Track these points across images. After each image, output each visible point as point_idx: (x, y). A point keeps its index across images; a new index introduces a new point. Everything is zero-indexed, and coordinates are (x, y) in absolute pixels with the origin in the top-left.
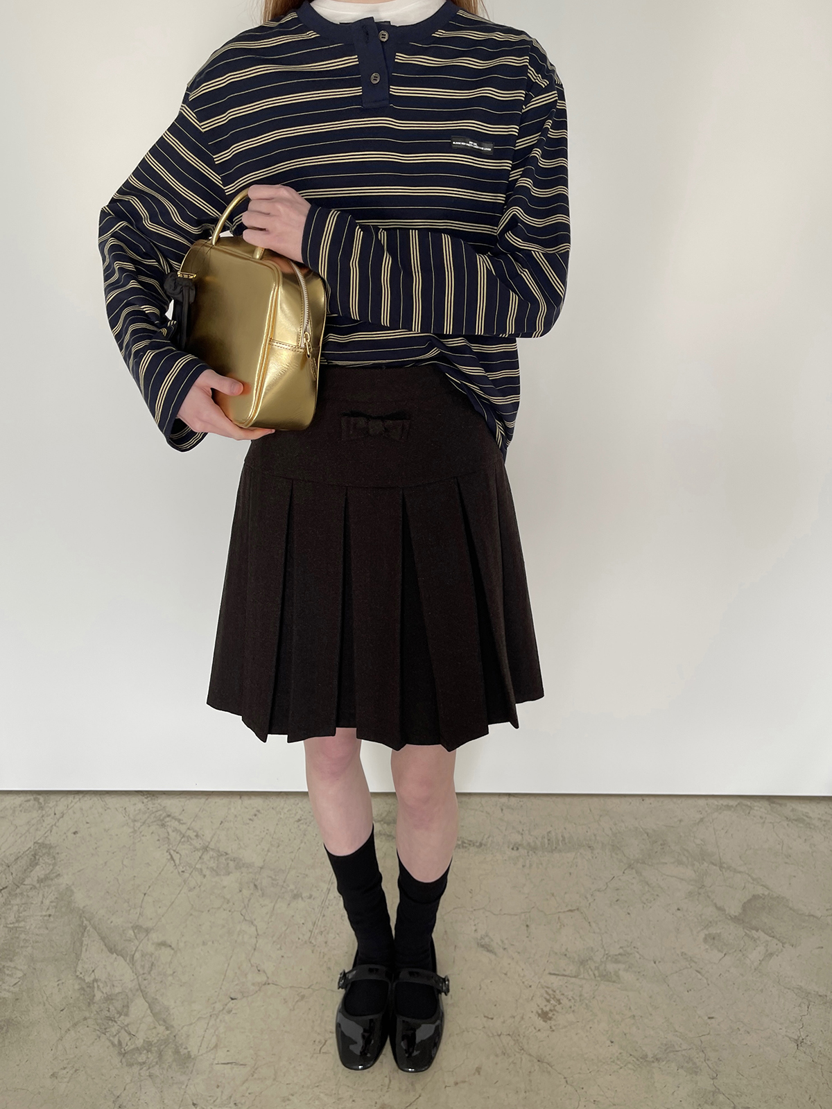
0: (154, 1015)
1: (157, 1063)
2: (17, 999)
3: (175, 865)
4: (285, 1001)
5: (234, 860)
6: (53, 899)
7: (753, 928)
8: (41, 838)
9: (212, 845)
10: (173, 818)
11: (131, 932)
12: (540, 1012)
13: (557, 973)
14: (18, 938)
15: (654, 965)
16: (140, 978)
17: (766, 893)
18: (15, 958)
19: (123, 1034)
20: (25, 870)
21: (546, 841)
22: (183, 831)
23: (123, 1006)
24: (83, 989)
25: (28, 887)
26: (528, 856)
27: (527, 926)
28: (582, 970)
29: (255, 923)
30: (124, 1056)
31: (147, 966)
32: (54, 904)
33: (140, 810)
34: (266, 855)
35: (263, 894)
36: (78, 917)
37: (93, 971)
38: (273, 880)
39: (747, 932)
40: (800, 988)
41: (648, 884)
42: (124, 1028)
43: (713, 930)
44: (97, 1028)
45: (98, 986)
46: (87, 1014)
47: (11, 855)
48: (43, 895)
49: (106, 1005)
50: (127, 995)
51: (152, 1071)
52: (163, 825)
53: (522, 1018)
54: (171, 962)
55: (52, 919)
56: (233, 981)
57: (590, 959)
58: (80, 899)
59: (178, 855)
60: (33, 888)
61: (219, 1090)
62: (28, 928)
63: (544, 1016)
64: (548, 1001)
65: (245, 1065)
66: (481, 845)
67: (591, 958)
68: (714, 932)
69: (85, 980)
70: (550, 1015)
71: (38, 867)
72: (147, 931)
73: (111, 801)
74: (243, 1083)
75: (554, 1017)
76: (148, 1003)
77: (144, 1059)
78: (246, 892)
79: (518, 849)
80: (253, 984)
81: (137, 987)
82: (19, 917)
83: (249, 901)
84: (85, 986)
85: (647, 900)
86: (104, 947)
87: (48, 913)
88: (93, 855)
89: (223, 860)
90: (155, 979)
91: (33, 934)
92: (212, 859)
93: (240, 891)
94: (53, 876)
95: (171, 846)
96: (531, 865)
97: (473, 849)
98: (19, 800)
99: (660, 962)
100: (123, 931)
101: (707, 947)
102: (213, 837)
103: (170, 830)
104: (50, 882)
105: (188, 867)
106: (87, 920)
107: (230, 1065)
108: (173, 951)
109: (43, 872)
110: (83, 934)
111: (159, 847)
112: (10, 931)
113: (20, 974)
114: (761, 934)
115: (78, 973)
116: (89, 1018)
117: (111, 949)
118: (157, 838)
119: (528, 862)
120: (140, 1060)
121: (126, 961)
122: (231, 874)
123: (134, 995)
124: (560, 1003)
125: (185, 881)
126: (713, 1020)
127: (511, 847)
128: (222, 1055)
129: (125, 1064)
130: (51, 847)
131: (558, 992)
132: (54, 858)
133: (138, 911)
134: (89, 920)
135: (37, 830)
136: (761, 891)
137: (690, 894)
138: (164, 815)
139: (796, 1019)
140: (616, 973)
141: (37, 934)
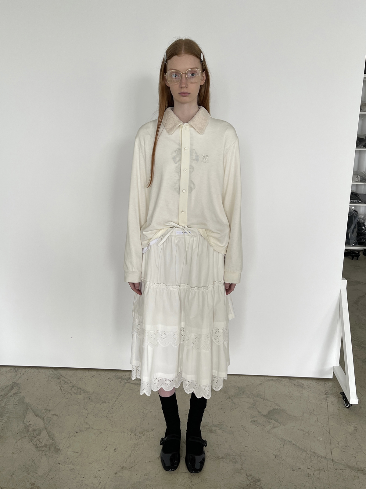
0: (49, 436)
1: (48, 451)
3: (62, 391)
4: (95, 434)
5: (83, 390)
7: (270, 419)
8: (15, 381)
9: (76, 385)
10: (63, 376)
11: (44, 411)
14: (5, 411)
15: (230, 428)
16: (45, 424)
17: (279, 408)
18: (3, 417)
19: (38, 441)
20: (9, 391)
22: (66, 381)
23: (39, 433)
29: (88, 410)
30: (37, 448)
31: (48, 421)
32: (18, 401)
33: (51, 373)
34: (95, 389)
35: (92, 401)
36: (26, 406)
37: (30, 422)
38: (97, 397)
39: (268, 420)
40: (282, 439)
41: (234, 403)
43: (255, 419)
44: (29, 439)
45: (31, 426)
47: (4, 386)
48: (14, 399)
49: (33, 432)
50: (40, 430)
51: (46, 453)
52: (59, 379)
54: (57, 420)
55: (17, 406)
56: (77, 427)
58: (27, 400)
59: (63, 388)
60: (11, 396)
61: (69, 459)
62: (8, 408)
65: (78, 453)
67: (207, 425)
69: (26, 424)
71: (13, 390)
73: (41, 370)
74: (77, 458)
76: (47, 432)
77: (44, 449)
78: (86, 400)
80: (84, 428)
81: (44, 427)
82: (5, 405)
83: (87, 403)
84: (26, 426)
85: (233, 408)
86: (34, 415)
87: (16, 404)
88: (33, 387)
89: (79, 390)
90: (50, 425)
92: (75, 390)
93: (84, 400)
95: (61, 385)
98: (8, 369)
99: (232, 427)
100: (41, 410)
101: (251, 424)
102: (76, 383)
103: (61, 380)
104: (17, 394)
105: (66, 392)
107: (73, 453)
108: (58, 417)
109: (15, 391)
110: (27, 411)
111: (57, 385)
113: (4, 422)
114: (273, 421)
115: (24, 422)
116: (26, 436)
117: (36, 415)
118: (56, 382)
120: (42, 450)
121: (41, 419)
122: (81, 395)
123: (43, 429)
125: (65, 396)
126: (247, 447)
128: (70, 450)
129: (37, 450)
130: (18, 384)
132: (19, 387)
133: (47, 404)
134: (30, 407)
135: (14, 378)
136: (277, 407)
137: (250, 407)
138: (60, 375)
139: (278, 448)
140: (215, 430)
141: (11, 410)
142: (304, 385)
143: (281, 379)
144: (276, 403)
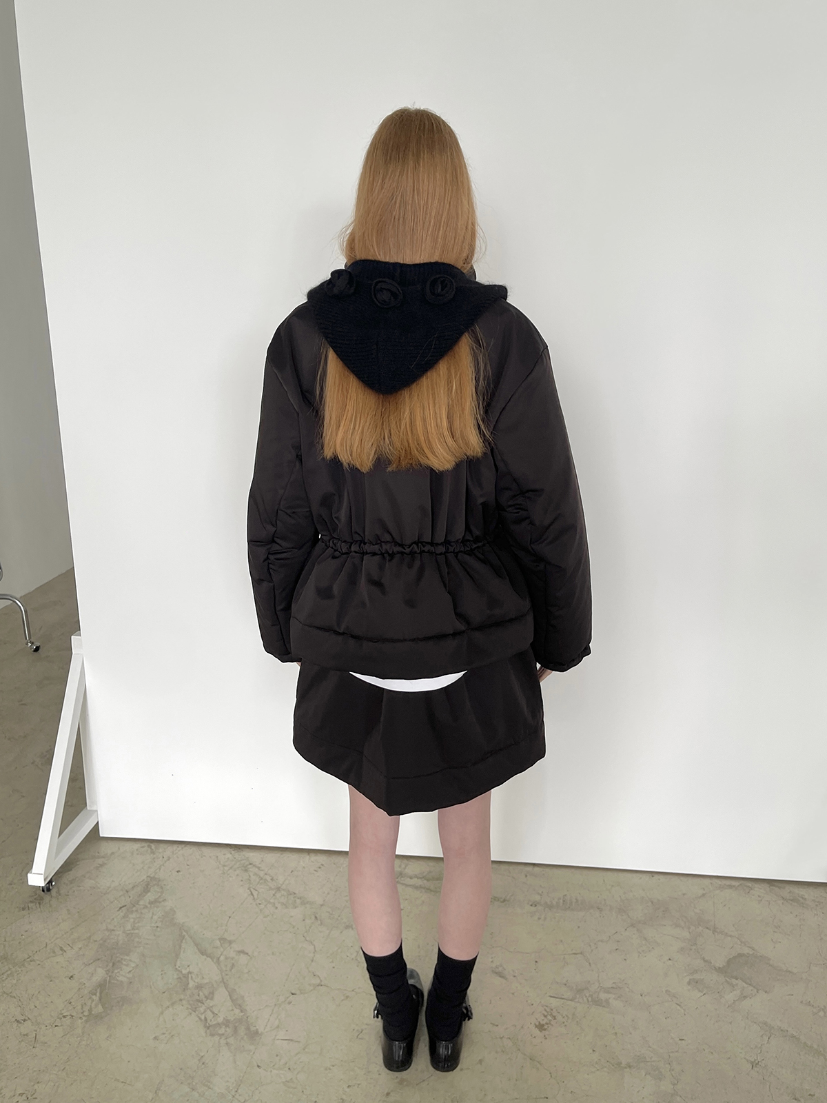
0: (232, 1001)
1: (232, 1035)
2: (131, 982)
3: (254, 899)
4: (334, 999)
5: (300, 898)
6: (160, 916)
7: (732, 977)
8: (152, 874)
9: (284, 887)
10: (254, 866)
11: (218, 942)
12: (537, 1024)
13: (556, 996)
14: (133, 940)
15: (641, 997)
16: (223, 974)
17: (751, 953)
18: (130, 954)
19: (209, 1012)
20: (140, 895)
21: (561, 901)
22: (262, 876)
23: (210, 993)
24: (179, 978)
25: (142, 907)
26: (544, 912)
27: (536, 962)
29: (314, 943)
30: (208, 1028)
31: (229, 966)
32: (161, 919)
33: (228, 858)
34: (326, 897)
35: (321, 923)
36: (178, 929)
37: (188, 966)
38: (332, 914)
39: (728, 980)
40: (765, 1023)
41: (645, 939)
42: (210, 1008)
43: (696, 976)
44: (190, 1007)
45: (192, 977)
46: (182, 997)
47: (129, 884)
48: (153, 913)
49: (197, 991)
50: (213, 985)
51: (228, 1040)
52: (246, 871)
53: (522, 1027)
54: (247, 965)
55: (159, 929)
56: (294, 981)
57: (586, 989)
58: (180, 918)
59: (257, 892)
60: (146, 907)
61: (278, 1058)
62: (141, 934)
63: (541, 1027)
64: (545, 1016)
65: (299, 1042)
66: (504, 901)
68: (699, 978)
69: (181, 972)
70: (546, 1027)
71: (149, 894)
72: (230, 942)
73: (205, 850)
74: (297, 1054)
75: (549, 1029)
76: (228, 991)
77: (223, 1032)
78: (308, 921)
79: (536, 906)
80: (310, 985)
81: (221, 980)
82: (134, 926)
83: (310, 927)
84: (181, 976)
85: (643, 951)
86: (197, 951)
87: (157, 925)
88: (191, 887)
89: (292, 896)
90: (234, 975)
91: (144, 938)
92: (283, 897)
93: (304, 920)
94: (161, 900)
95: (251, 886)
96: (545, 918)
98: (136, 846)
99: (646, 996)
100: (212, 941)
101: (689, 988)
102: (285, 881)
103: (251, 874)
104: (158, 904)
105: (264, 901)
106: (185, 932)
107: (287, 1041)
108: (249, 957)
109: (153, 897)
110: (182, 942)
111: (242, 886)
112: (127, 935)
113: (133, 965)
114: (739, 982)
115: (177, 967)
116: (183, 999)
117: (202, 952)
118: (241, 879)
119: (543, 916)
120: (220, 1032)
121: (213, 961)
122: (297, 908)
123: (218, 985)
124: (555, 1019)
125: (261, 910)
126: (683, 1041)
127: (531, 903)
128: (281, 1035)
129: (209, 1034)
130: (160, 880)
131: (554, 1010)
132: (162, 888)
133: (224, 928)
134: (187, 932)
135: (149, 868)
136: (746, 951)
137: (682, 949)
138: (248, 863)
139: (756, 1047)
140: (607, 1001)
141: (148, 939)
142: (805, 899)
143: (750, 885)
144: (743, 940)
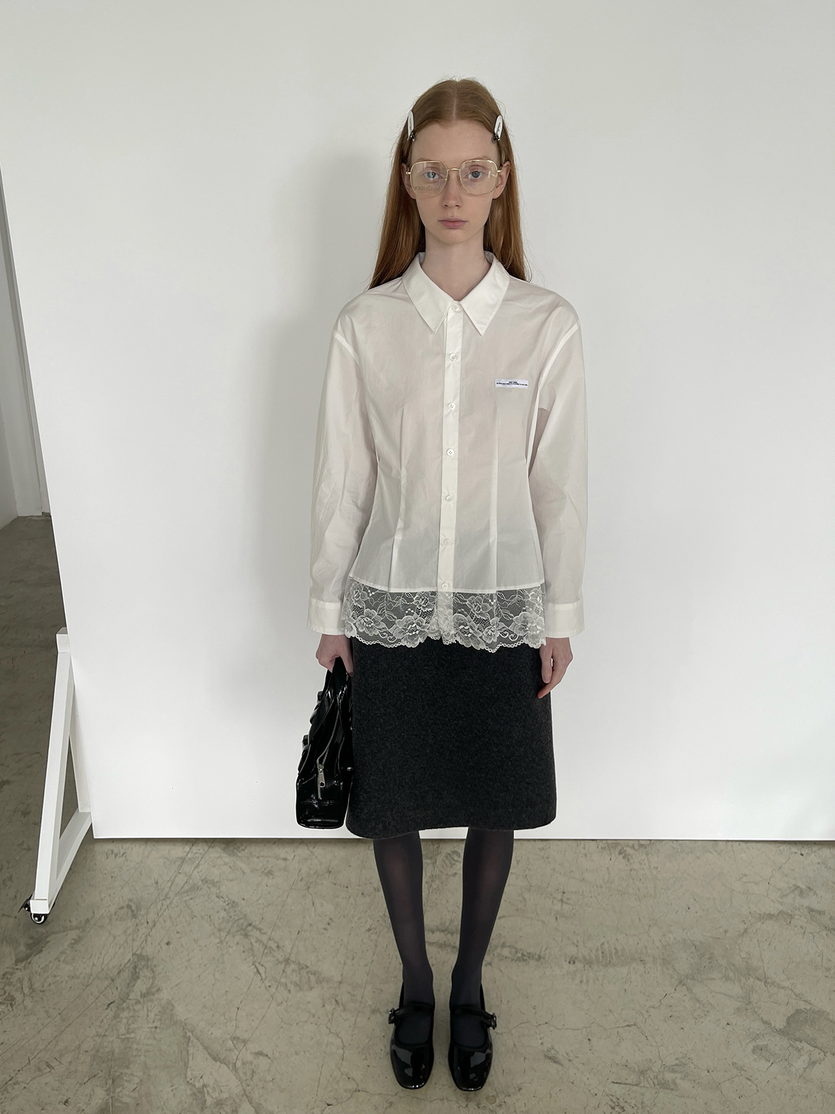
3: (262, 979)
4: (376, 1108)
5: (314, 973)
6: (157, 1012)
7: (796, 1040)
8: (138, 950)
9: (293, 958)
11: (230, 1042)
13: (619, 1081)
14: (131, 1047)
15: (708, 1074)
16: (244, 1085)
17: (808, 1008)
18: (131, 1066)
20: (128, 984)
21: (600, 953)
23: (233, 1110)
24: (194, 1094)
25: (133, 1001)
26: (585, 970)
27: (589, 1040)
28: (642, 1078)
29: (340, 1035)
31: (249, 1073)
32: (159, 1017)
34: (343, 969)
35: (344, 1008)
36: (181, 1029)
37: (201, 1077)
38: (353, 995)
39: (792, 1042)
41: (698, 1000)
43: (760, 1042)
47: (114, 968)
48: (148, 1010)
50: (234, 1101)
52: (246, 935)
54: (269, 1070)
55: (158, 1030)
56: (327, 1088)
58: (181, 1012)
59: (263, 968)
60: (138, 1002)
62: (138, 1038)
66: (540, 957)
67: (650, 1069)
68: (762, 1043)
69: (195, 1086)
71: (139, 981)
76: (254, 1107)
78: (328, 1007)
79: (574, 963)
80: (346, 1091)
81: (242, 1092)
82: (129, 1029)
83: (332, 1015)
85: (699, 1016)
86: (210, 1058)
87: (155, 1024)
88: (186, 967)
89: (304, 972)
90: (257, 1085)
91: (143, 1044)
92: (294, 973)
93: (324, 1006)
94: (154, 990)
95: (255, 958)
96: (587, 979)
97: (532, 963)
99: (713, 1071)
100: (223, 1041)
101: (755, 1057)
102: (292, 948)
103: (254, 944)
104: (152, 997)
105: (274, 982)
106: (189, 1031)
108: (270, 1061)
109: (145, 986)
110: (188, 1045)
111: (245, 959)
112: (123, 1040)
113: (137, 1080)
114: (804, 1045)
115: (188, 1079)
117: (215, 1058)
118: (243, 952)
119: (584, 977)
121: (229, 1068)
122: (313, 990)
123: (241, 1100)
125: (272, 996)
127: (568, 960)
130: (148, 959)
132: (153, 971)
133: (234, 1022)
134: (192, 1032)
135: (133, 940)
136: (803, 1005)
137: (738, 1010)
141: (147, 1045)
